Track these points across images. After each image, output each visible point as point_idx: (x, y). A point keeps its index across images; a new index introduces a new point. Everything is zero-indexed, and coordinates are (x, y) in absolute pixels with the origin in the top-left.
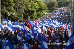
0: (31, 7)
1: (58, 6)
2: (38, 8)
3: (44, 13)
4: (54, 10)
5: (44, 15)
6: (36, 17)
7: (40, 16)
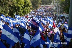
0: (17, 3)
1: (41, 3)
2: (24, 4)
3: (30, 10)
4: (38, 7)
5: (29, 11)
6: (22, 13)
7: (26, 13)
